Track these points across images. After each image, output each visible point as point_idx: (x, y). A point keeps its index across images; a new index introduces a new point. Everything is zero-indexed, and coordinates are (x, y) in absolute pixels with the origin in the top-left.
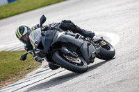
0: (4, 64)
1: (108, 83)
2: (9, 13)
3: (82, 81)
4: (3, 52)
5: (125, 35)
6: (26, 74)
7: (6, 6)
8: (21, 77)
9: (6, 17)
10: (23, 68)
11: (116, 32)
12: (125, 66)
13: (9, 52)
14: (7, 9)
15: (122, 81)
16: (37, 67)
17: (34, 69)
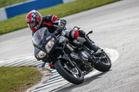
0: (3, 79)
5: (125, 51)
6: (25, 89)
7: (5, 22)
10: (22, 83)
13: (8, 67)
16: (37, 83)
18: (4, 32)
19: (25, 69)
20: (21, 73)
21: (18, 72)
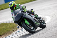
0: (3, 28)
1: (46, 36)
2: (5, 7)
3: (35, 36)
4: (3, 23)
5: (53, 17)
6: (12, 32)
7: (4, 4)
8: (10, 34)
9: (4, 9)
10: (11, 30)
11: (49, 16)
12: (53, 30)
13: (5, 23)
14: (5, 6)
15: (52, 36)
16: (17, 30)
17: (15, 30)
18: (4, 8)
19: (12, 24)
20: (11, 26)
21: (9, 25)
